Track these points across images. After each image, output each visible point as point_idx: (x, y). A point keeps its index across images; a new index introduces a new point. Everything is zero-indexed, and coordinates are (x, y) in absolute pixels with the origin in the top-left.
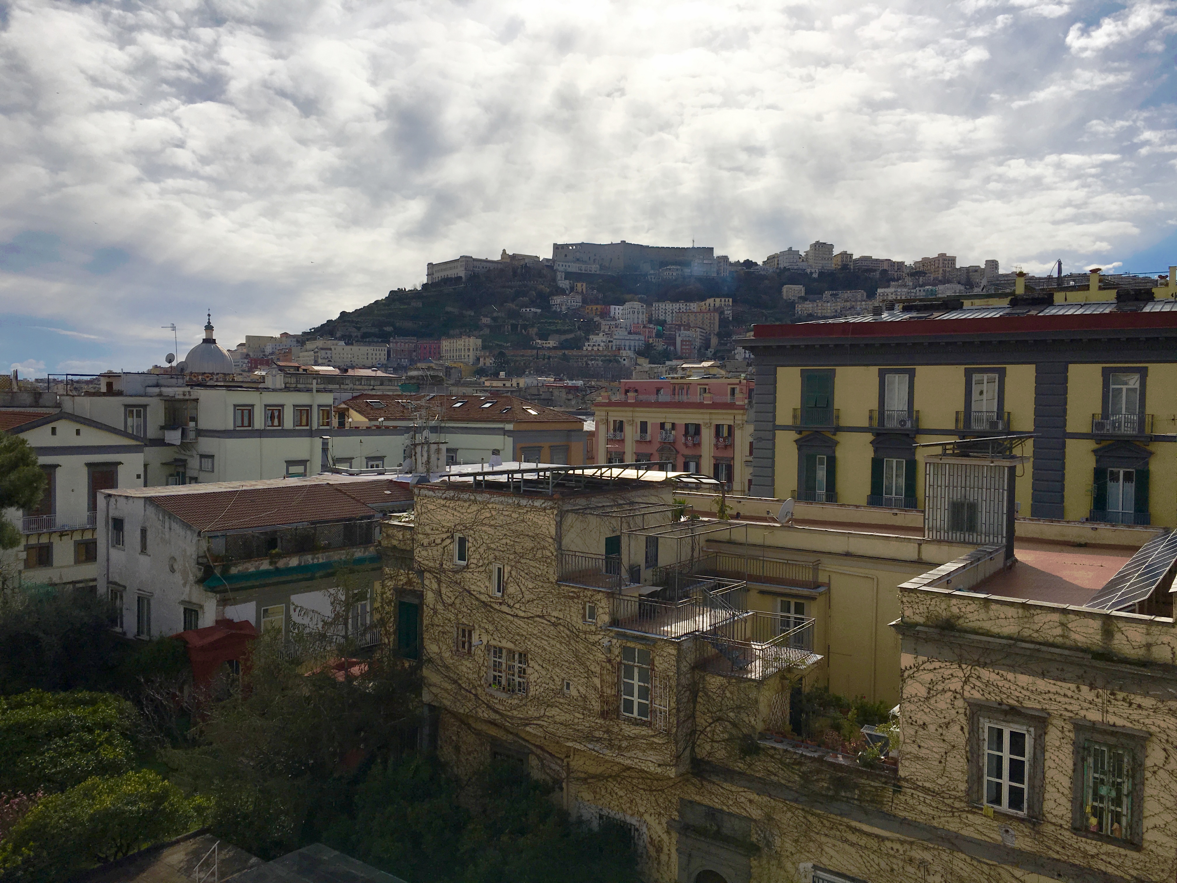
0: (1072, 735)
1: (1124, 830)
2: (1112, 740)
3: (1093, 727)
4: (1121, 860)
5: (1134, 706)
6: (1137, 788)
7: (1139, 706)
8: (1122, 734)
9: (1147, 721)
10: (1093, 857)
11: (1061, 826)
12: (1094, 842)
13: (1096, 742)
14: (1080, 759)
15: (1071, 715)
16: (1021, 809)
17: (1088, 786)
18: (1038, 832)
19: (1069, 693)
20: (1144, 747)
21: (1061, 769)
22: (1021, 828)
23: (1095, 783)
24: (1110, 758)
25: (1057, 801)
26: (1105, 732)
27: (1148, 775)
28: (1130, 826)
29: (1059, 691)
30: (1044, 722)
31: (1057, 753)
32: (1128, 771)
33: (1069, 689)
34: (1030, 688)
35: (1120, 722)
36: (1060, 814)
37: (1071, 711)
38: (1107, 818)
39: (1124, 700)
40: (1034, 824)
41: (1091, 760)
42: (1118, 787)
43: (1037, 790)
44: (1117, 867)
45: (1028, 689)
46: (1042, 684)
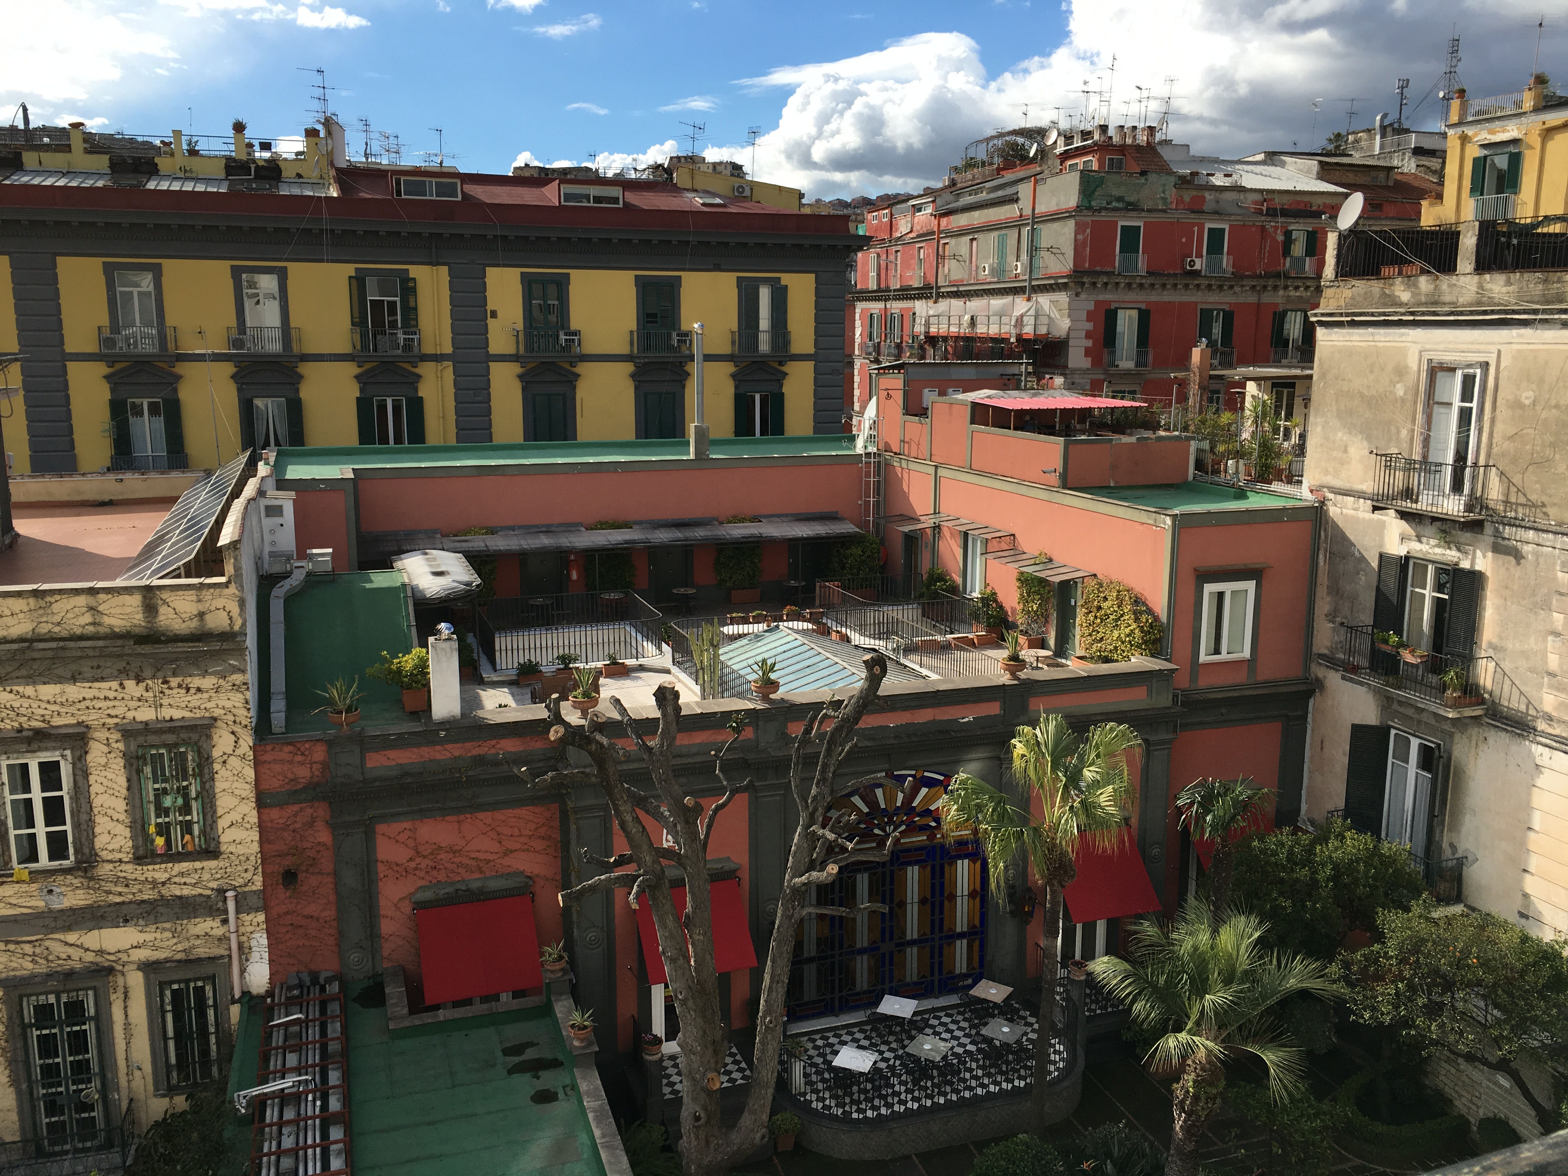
0: (121, 746)
1: (197, 840)
2: (170, 738)
3: (146, 728)
4: (197, 877)
5: (192, 691)
6: (207, 786)
7: (199, 690)
8: (182, 727)
9: (209, 705)
10: (164, 884)
11: (120, 861)
12: (163, 866)
13: (153, 746)
14: (134, 773)
15: (116, 720)
16: (67, 858)
17: (149, 802)
18: (92, 879)
19: (111, 695)
20: (209, 737)
21: (111, 792)
22: (68, 882)
23: (156, 796)
24: (171, 761)
25: (112, 832)
26: (160, 731)
27: (217, 767)
28: (203, 832)
29: (97, 695)
30: (83, 739)
31: (104, 773)
32: (193, 769)
33: (110, 689)
34: (59, 700)
35: (177, 714)
36: (117, 846)
37: (116, 716)
38: (176, 832)
39: (180, 686)
40: (86, 870)
41: (148, 770)
42: (184, 792)
43: (84, 827)
44: (194, 885)
45: (55, 702)
46: (74, 691)
